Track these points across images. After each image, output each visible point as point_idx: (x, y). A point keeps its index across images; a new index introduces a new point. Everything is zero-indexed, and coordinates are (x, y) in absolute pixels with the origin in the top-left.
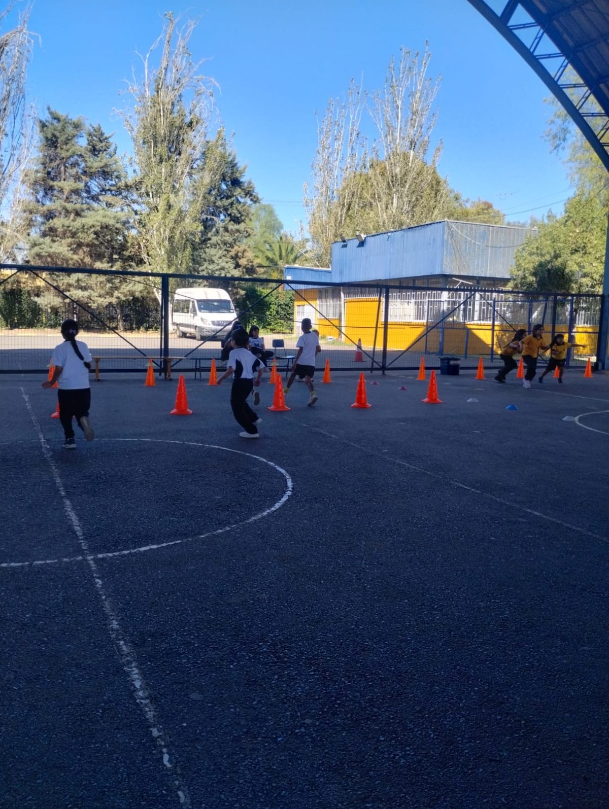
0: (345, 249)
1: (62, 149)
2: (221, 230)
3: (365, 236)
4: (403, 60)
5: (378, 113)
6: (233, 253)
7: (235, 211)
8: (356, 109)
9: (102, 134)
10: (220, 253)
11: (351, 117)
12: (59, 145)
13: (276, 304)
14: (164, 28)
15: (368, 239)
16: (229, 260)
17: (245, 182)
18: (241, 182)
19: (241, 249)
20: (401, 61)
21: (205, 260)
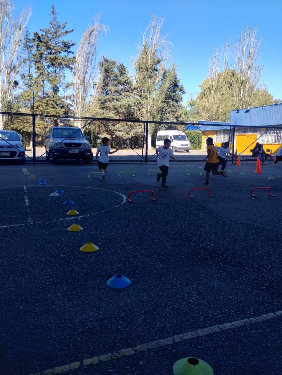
0: (238, 113)
1: (111, 73)
2: (171, 106)
3: (250, 108)
4: (246, 31)
5: (235, 54)
6: (176, 116)
7: (177, 98)
8: (227, 53)
9: (124, 67)
10: (171, 115)
11: (225, 56)
12: (110, 72)
13: (190, 137)
14: (150, 21)
15: (250, 109)
16: (174, 118)
17: (179, 85)
18: (178, 85)
19: (179, 114)
20: (245, 32)
21: (165, 119)
